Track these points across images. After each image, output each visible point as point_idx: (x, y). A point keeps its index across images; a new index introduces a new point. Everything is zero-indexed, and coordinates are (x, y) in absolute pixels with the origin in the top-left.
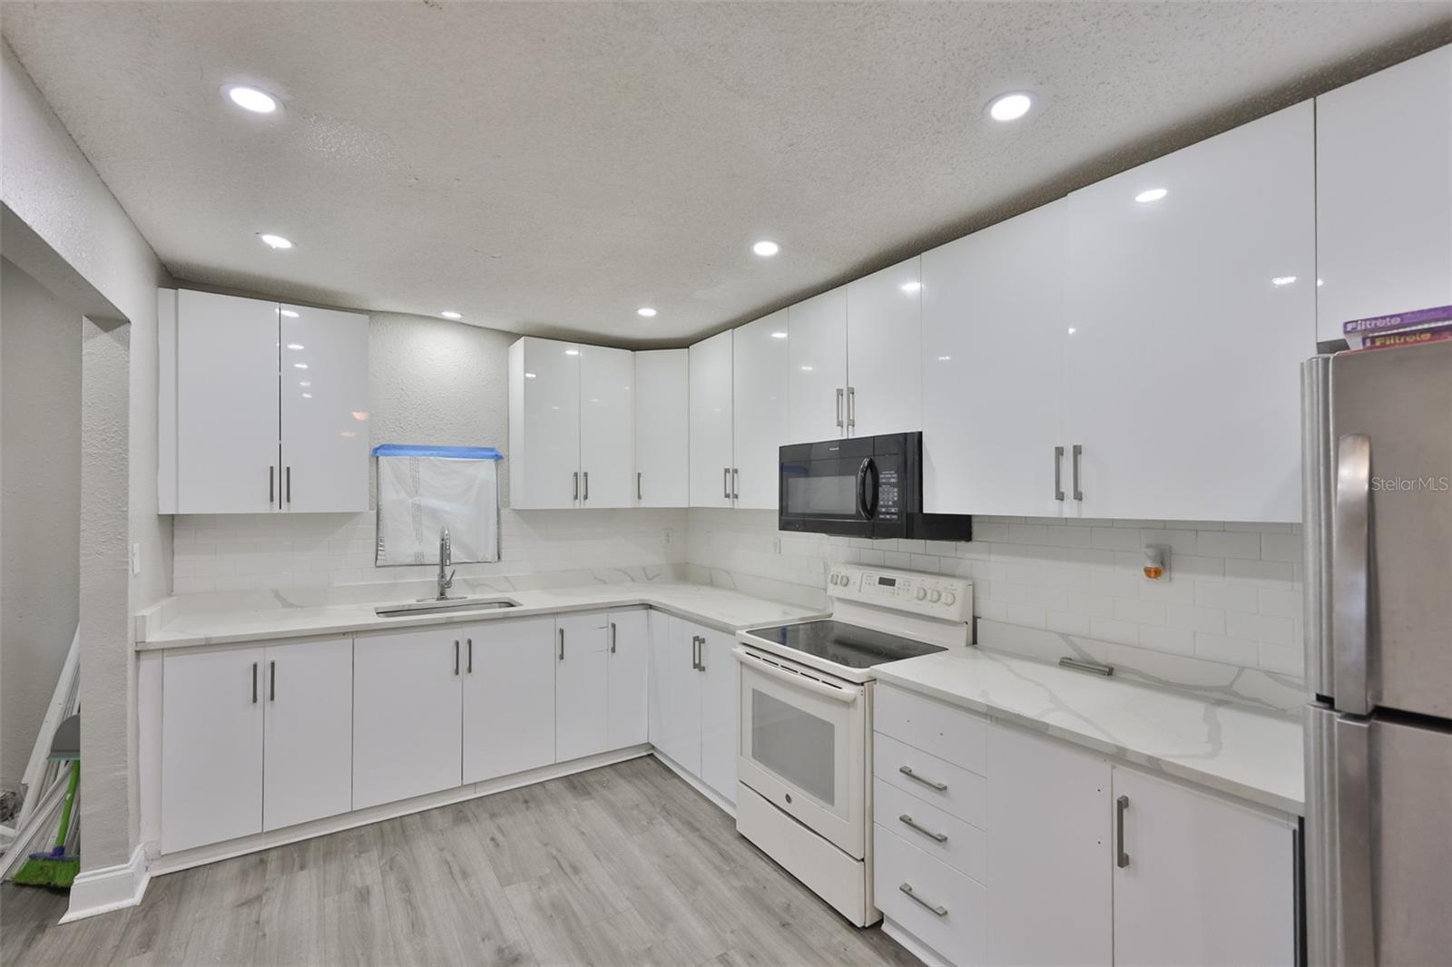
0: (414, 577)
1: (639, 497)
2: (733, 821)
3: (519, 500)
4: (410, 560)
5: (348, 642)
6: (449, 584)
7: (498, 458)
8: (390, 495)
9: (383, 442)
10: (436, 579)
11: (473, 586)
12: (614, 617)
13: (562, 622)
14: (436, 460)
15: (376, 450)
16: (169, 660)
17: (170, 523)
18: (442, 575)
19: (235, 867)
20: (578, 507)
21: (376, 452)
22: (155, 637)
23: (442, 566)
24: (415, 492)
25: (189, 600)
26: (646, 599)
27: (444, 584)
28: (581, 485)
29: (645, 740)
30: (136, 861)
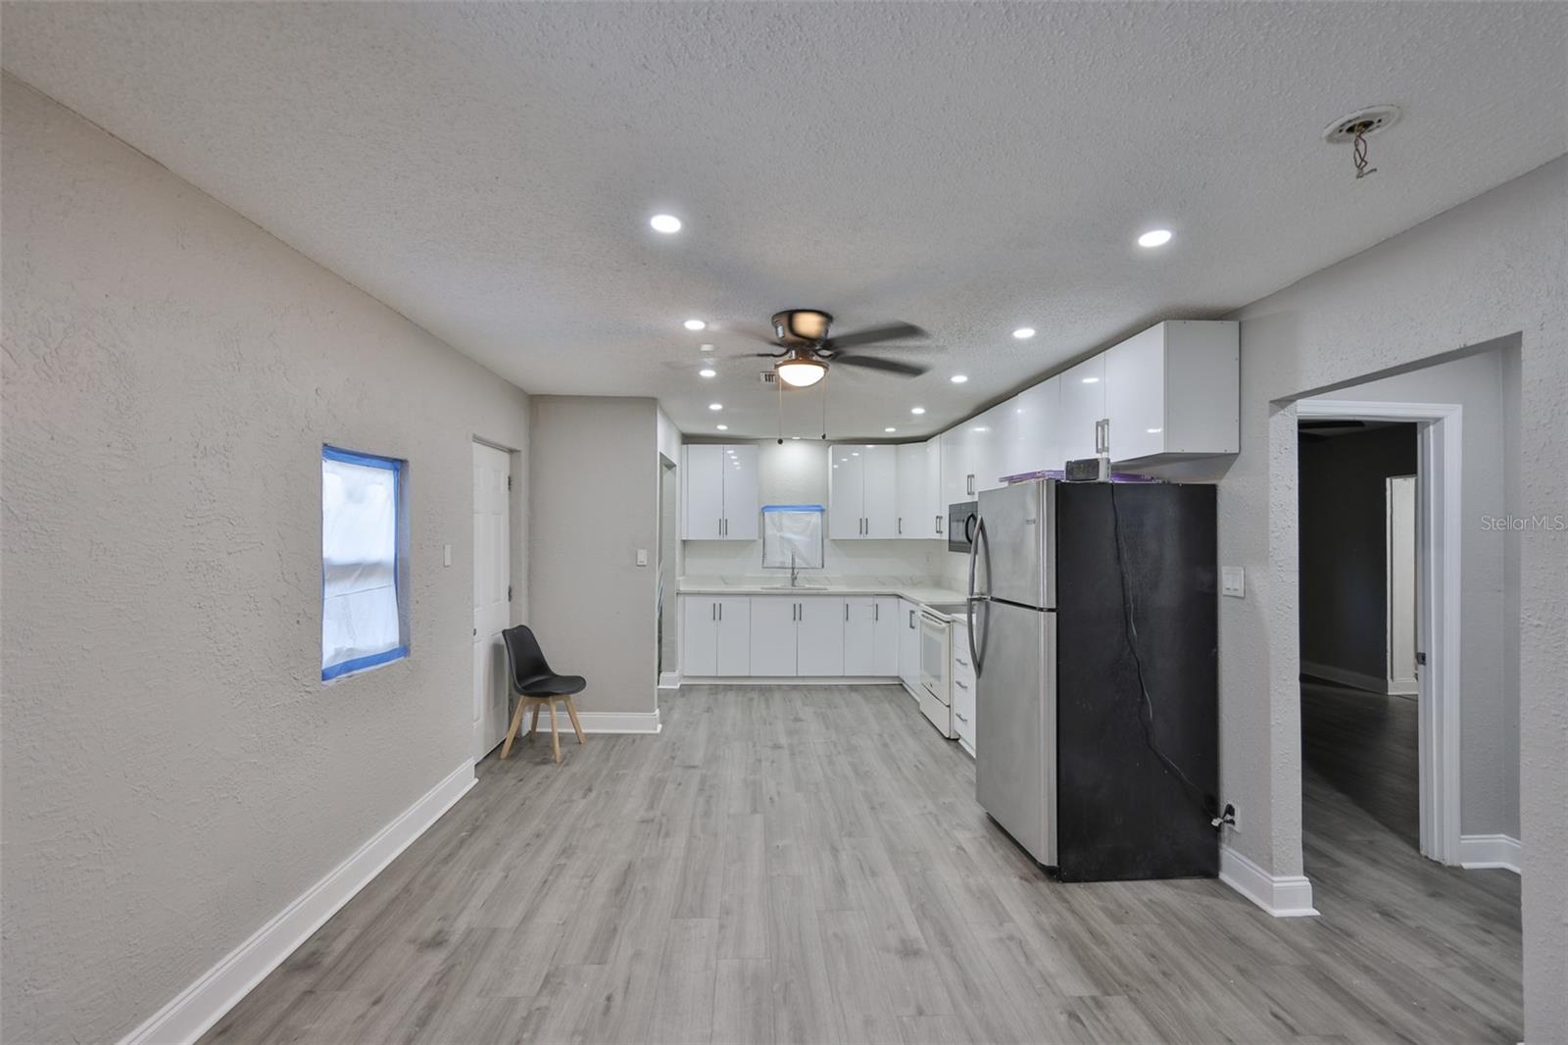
0: (780, 574)
1: (900, 532)
2: (918, 703)
3: (834, 534)
4: (778, 565)
5: (747, 599)
6: (796, 578)
7: (822, 511)
8: (769, 532)
9: (766, 504)
10: (789, 575)
11: (809, 580)
12: (878, 600)
13: (848, 600)
14: (791, 513)
16: (687, 598)
17: (684, 542)
18: (793, 574)
19: (707, 687)
20: (862, 538)
21: (764, 509)
22: (682, 589)
23: (793, 568)
24: (781, 529)
25: (691, 575)
26: (899, 591)
27: (794, 579)
28: (864, 525)
29: (896, 675)
30: (677, 674)
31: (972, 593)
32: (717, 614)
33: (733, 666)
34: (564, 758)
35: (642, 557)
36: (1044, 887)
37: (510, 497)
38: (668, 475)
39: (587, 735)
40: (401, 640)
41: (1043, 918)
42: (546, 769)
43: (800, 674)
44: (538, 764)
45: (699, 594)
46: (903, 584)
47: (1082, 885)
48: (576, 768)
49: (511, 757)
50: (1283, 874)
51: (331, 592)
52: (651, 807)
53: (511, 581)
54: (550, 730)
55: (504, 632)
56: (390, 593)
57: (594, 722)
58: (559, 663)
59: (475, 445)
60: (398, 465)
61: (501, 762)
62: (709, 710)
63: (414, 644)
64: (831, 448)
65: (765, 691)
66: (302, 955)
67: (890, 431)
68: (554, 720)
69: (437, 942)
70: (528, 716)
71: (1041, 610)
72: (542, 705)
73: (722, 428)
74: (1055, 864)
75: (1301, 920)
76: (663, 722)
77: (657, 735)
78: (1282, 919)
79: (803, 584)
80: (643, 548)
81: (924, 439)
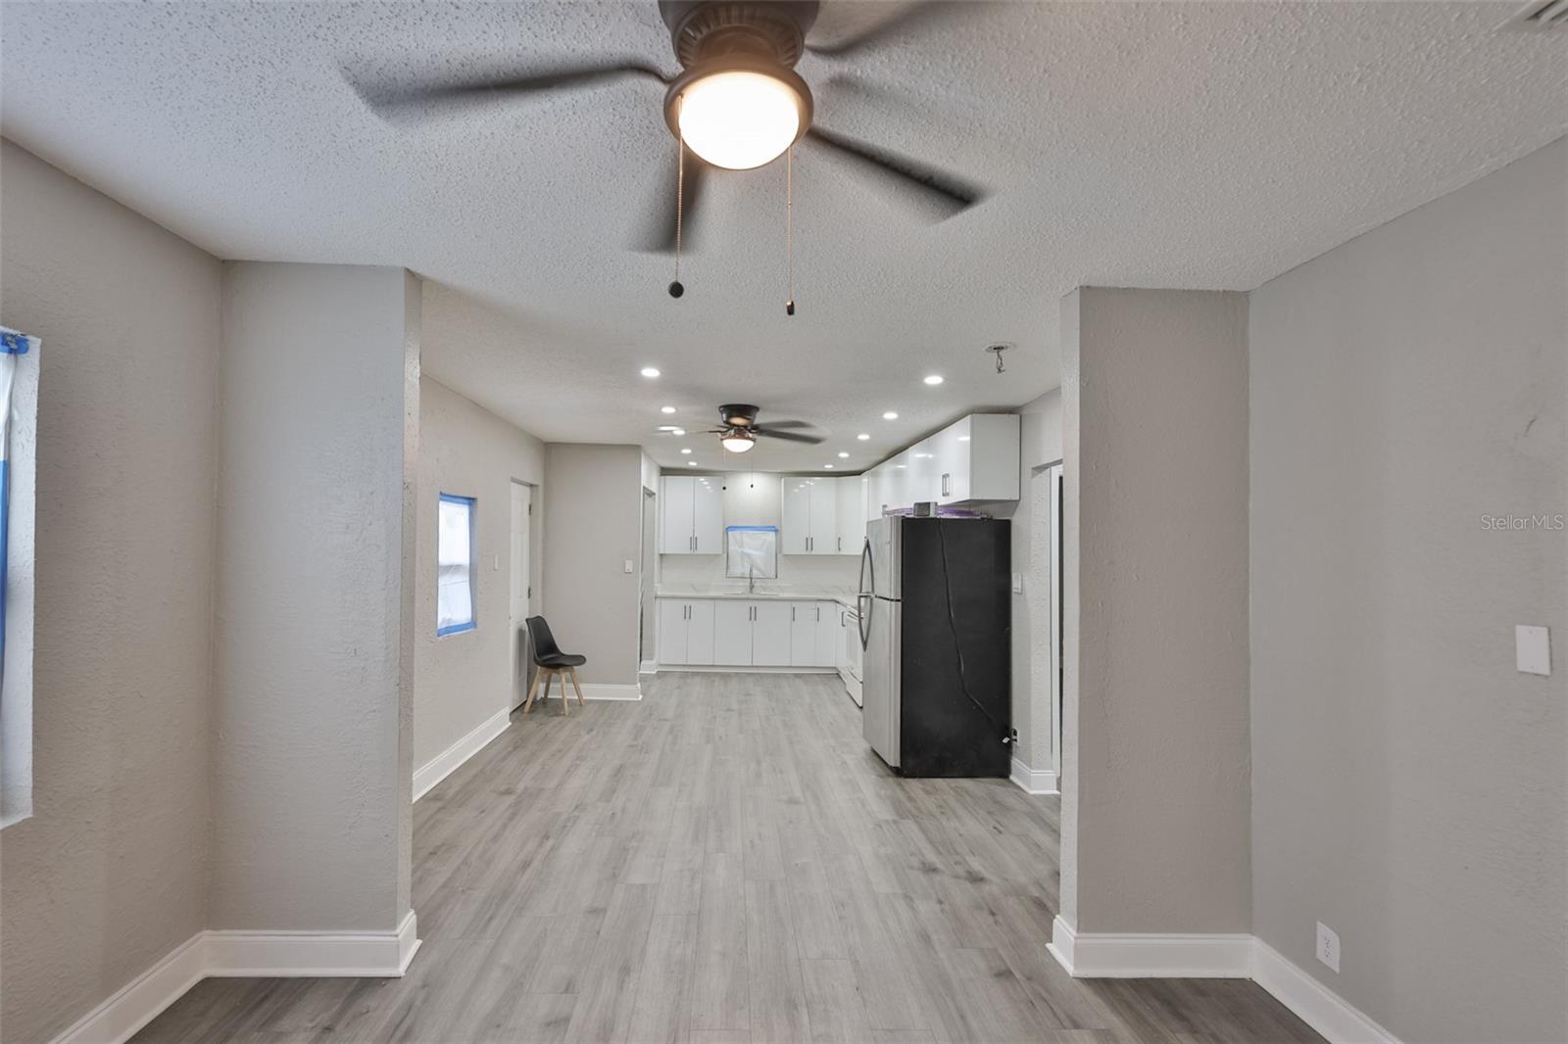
0: (741, 583)
1: (839, 549)
2: (846, 685)
3: (786, 551)
4: (739, 575)
5: (712, 602)
7: (776, 531)
8: (732, 548)
9: (730, 525)
10: (748, 583)
11: (764, 589)
12: (819, 605)
13: (794, 604)
14: (750, 532)
15: (728, 529)
16: (663, 601)
17: (661, 555)
18: (751, 582)
19: (679, 672)
20: (809, 553)
22: (659, 593)
23: (751, 578)
24: (742, 546)
25: (668, 581)
26: (836, 598)
27: (752, 587)
28: (809, 543)
29: (834, 665)
30: (653, 662)
31: (861, 592)
32: (687, 614)
33: (700, 656)
34: (570, 713)
35: (629, 566)
36: (891, 780)
37: (531, 520)
38: (649, 501)
39: (586, 700)
40: (472, 618)
41: (883, 792)
42: (558, 719)
43: (754, 664)
44: (552, 716)
45: (673, 598)
46: (844, 593)
47: (916, 780)
48: (580, 719)
49: (531, 711)
50: (1038, 768)
51: (442, 581)
52: (636, 739)
53: (531, 583)
54: (561, 697)
55: (527, 620)
56: (467, 585)
57: (592, 691)
58: (565, 646)
59: (513, 484)
60: (471, 501)
61: (525, 715)
62: (678, 687)
63: (479, 621)
64: (783, 480)
65: (725, 677)
66: (430, 795)
67: (829, 467)
68: (562, 688)
69: (508, 792)
70: (542, 686)
71: (892, 600)
72: (554, 675)
73: (693, 464)
74: (898, 765)
75: (1046, 797)
76: (643, 694)
77: (639, 702)
78: (1034, 796)
79: (759, 592)
80: (629, 559)
81: (859, 473)
